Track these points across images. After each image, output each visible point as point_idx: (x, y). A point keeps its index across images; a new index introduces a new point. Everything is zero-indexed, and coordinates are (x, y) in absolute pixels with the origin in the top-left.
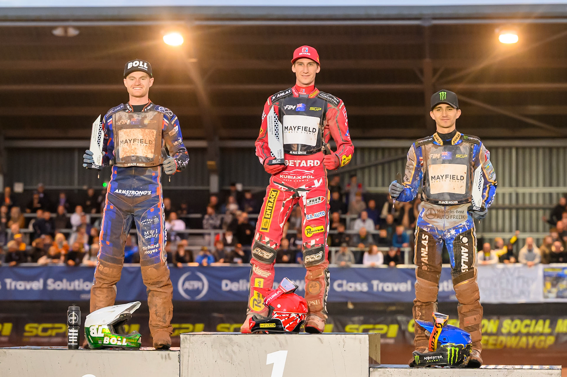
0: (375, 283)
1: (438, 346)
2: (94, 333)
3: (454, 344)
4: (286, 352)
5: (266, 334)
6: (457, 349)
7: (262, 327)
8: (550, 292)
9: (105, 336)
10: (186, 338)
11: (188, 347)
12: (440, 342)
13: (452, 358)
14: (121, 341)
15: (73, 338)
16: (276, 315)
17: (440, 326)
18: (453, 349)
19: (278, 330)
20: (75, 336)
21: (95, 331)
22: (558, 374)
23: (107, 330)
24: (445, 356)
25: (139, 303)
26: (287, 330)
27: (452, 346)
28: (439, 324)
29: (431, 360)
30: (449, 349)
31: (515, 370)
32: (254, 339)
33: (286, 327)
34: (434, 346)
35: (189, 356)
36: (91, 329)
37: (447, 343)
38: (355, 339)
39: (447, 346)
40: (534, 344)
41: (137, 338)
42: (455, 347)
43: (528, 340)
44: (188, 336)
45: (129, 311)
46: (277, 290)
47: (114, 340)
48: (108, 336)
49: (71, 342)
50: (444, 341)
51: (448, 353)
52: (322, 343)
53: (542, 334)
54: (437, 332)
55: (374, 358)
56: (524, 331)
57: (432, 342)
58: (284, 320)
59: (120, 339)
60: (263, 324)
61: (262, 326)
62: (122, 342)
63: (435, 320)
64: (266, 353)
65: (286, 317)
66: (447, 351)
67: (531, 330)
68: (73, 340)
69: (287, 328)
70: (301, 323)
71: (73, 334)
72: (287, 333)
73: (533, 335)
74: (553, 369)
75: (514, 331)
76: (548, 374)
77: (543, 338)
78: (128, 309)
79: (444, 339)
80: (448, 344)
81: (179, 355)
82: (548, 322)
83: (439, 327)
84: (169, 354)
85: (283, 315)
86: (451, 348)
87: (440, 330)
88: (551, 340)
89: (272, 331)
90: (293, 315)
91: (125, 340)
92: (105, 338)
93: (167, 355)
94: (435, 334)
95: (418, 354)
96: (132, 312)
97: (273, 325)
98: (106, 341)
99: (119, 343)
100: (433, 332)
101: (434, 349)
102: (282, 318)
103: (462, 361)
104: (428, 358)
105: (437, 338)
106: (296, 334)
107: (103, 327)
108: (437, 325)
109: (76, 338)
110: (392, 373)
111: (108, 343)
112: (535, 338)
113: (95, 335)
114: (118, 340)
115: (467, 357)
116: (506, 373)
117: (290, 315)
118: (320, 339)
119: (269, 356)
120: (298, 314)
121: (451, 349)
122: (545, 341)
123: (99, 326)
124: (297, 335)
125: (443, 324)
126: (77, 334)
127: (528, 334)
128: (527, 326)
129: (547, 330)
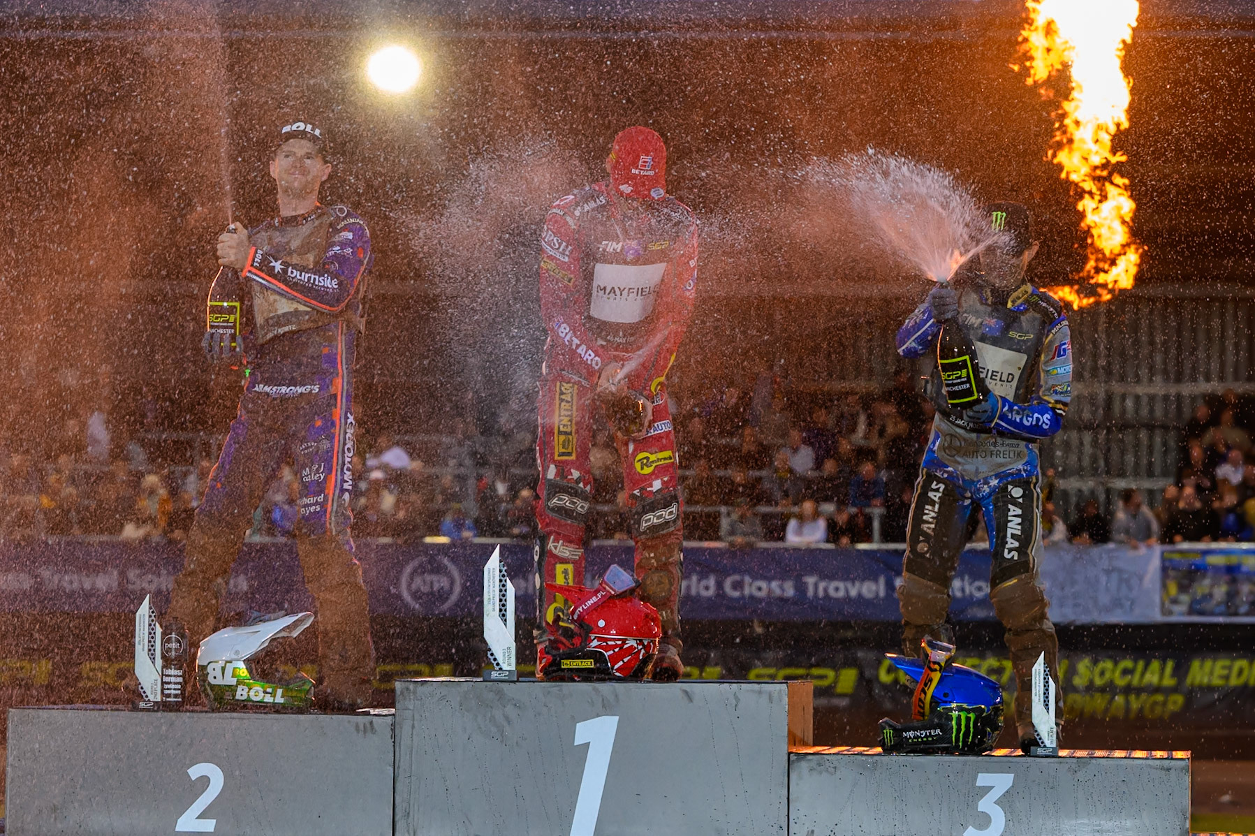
0: (810, 580)
1: (933, 709)
2: (215, 677)
3: (965, 706)
4: (615, 720)
5: (575, 681)
6: (972, 716)
7: (565, 667)
8: (1175, 601)
9: (239, 682)
10: (408, 689)
11: (411, 707)
12: (935, 701)
13: (961, 735)
14: (273, 694)
15: (172, 686)
16: (595, 643)
17: (937, 667)
18: (963, 715)
19: (600, 673)
20: (175, 683)
21: (218, 673)
22: (1182, 769)
23: (243, 672)
24: (946, 729)
25: (308, 616)
26: (617, 674)
27: (960, 709)
28: (935, 663)
29: (917, 737)
30: (955, 714)
31: (1093, 761)
32: (549, 692)
33: (616, 667)
34: (923, 708)
35: (413, 727)
36: (209, 669)
37: (951, 702)
38: (760, 692)
39: (951, 710)
40: (1141, 710)
41: (307, 687)
42: (968, 711)
43: (1127, 702)
44: (411, 687)
45: (290, 632)
46: (597, 591)
47: (258, 692)
48: (244, 684)
49: (168, 696)
50: (944, 699)
51: (954, 723)
52: (691, 700)
53: (1157, 690)
54: (931, 680)
55: (799, 734)
56: (1121, 682)
57: (920, 700)
58: (611, 652)
59: (269, 690)
60: (568, 661)
61: (567, 664)
62: (275, 697)
63: (927, 655)
64: (575, 720)
65: (616, 646)
66: (952, 719)
67: (1136, 681)
68: (173, 692)
69: (618, 670)
70: (648, 658)
71: (173, 679)
72: (619, 680)
73: (1139, 691)
74: (1172, 759)
75: (1098, 682)
76: (1162, 768)
77: (1160, 698)
78: (288, 627)
79: (946, 695)
80: (954, 705)
81: (393, 725)
82: (1170, 665)
83: (936, 670)
84: (371, 723)
85: (610, 643)
86: (958, 714)
87: (936, 677)
88: (1177, 701)
89: (586, 676)
90: (631, 642)
91: (280, 692)
92: (240, 688)
93: (368, 725)
94: (926, 685)
95: (890, 726)
96: (295, 634)
97: (588, 664)
98: (241, 694)
99: (268, 699)
100: (922, 678)
101: (923, 715)
102: (607, 648)
103: (981, 742)
104: (912, 734)
105: (930, 692)
106: (637, 682)
107: (236, 664)
108: (932, 665)
109: (179, 686)
110: (836, 763)
111: (244, 697)
112: (1144, 696)
113: (219, 681)
114: (265, 692)
115: (993, 731)
116: (1073, 766)
117: (624, 641)
118: (686, 692)
119: (580, 727)
120: (641, 641)
121: (959, 716)
122: (1165, 704)
123: (227, 662)
124: (638, 684)
125: (943, 664)
126: (180, 680)
127: (1128, 690)
128: (1126, 672)
129: (1168, 681)
